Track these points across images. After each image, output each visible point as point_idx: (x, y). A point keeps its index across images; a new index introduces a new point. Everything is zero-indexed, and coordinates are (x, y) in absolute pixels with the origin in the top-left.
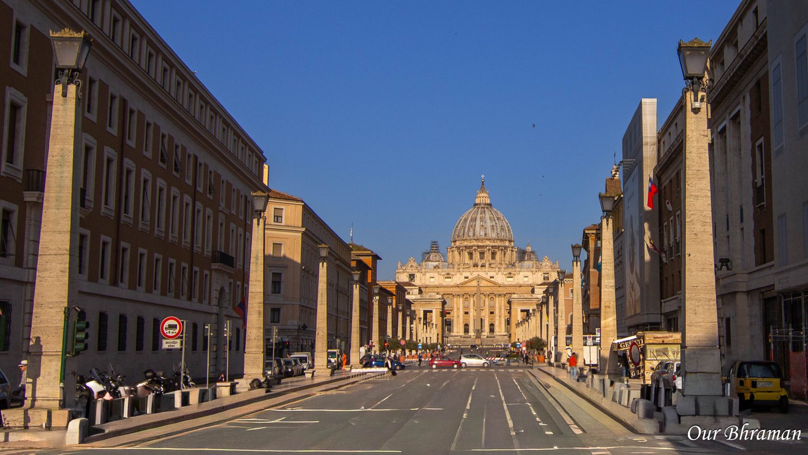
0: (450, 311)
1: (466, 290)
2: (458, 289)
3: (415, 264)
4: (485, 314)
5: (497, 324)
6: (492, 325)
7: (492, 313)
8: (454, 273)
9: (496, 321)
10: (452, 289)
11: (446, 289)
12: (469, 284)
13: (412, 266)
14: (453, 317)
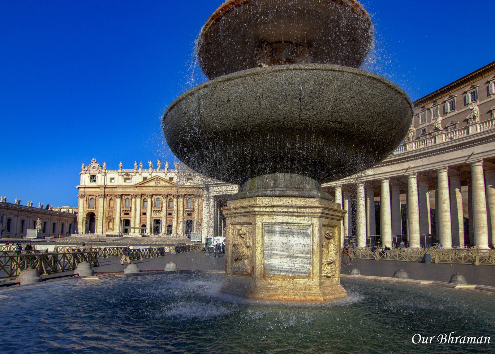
0: (129, 212)
1: (144, 190)
2: (135, 190)
3: (97, 165)
4: (162, 216)
5: (174, 225)
6: (170, 226)
7: (170, 214)
8: (132, 174)
9: (174, 222)
10: (130, 190)
11: (125, 190)
12: (147, 185)
13: (94, 167)
14: (131, 217)
